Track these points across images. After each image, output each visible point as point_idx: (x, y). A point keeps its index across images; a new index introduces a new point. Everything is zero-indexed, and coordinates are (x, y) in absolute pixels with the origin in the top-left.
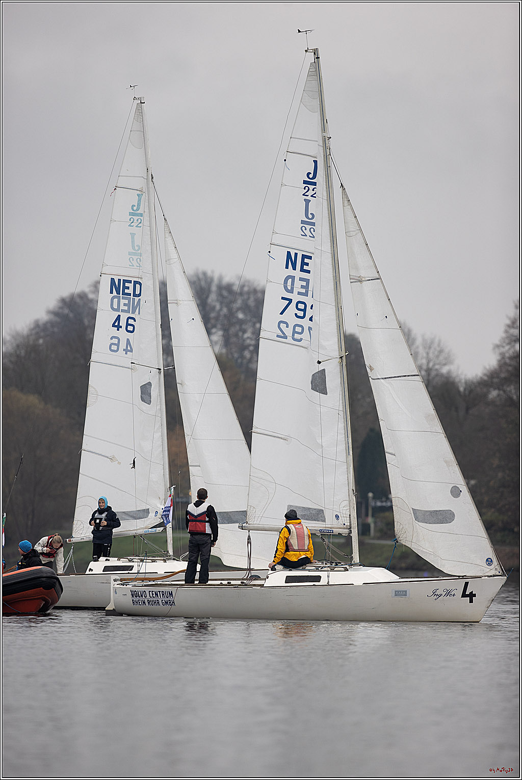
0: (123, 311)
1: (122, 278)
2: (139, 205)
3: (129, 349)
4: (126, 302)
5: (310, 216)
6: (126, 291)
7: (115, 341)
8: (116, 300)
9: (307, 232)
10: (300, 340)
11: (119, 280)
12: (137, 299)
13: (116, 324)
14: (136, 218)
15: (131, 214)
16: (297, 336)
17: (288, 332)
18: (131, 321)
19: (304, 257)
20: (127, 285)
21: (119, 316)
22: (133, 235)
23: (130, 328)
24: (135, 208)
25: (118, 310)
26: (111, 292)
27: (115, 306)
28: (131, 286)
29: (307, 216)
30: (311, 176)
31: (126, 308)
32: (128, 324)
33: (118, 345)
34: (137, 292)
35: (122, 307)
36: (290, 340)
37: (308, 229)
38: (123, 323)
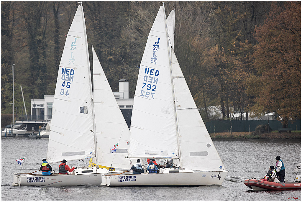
0: (66, 80)
1: (66, 68)
2: (75, 42)
3: (67, 94)
4: (67, 77)
5: (155, 56)
6: (68, 73)
7: (63, 91)
8: (63, 76)
9: (153, 62)
10: (148, 97)
11: (65, 69)
12: (71, 76)
13: (63, 85)
14: (73, 47)
16: (147, 96)
17: (144, 94)
18: (68, 84)
19: (151, 70)
20: (68, 71)
21: (64, 82)
22: (72, 53)
25: (64, 80)
26: (62, 73)
27: (63, 78)
28: (70, 71)
29: (154, 56)
30: (156, 43)
31: (67, 79)
32: (67, 85)
33: (63, 92)
34: (72, 73)
35: (66, 79)
36: (145, 97)
37: (154, 61)
38: (66, 84)
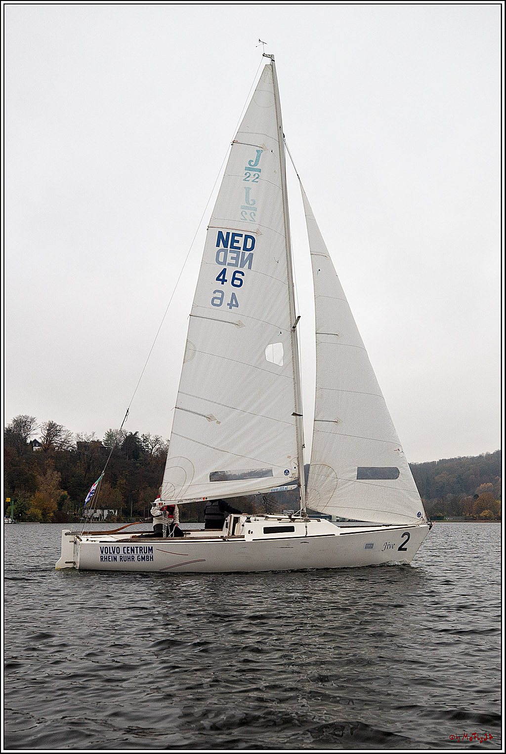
0: (229, 264)
1: (231, 232)
2: (257, 161)
3: (234, 303)
4: (235, 255)
6: (235, 244)
7: (219, 295)
8: (222, 254)
11: (228, 234)
12: (247, 253)
13: (221, 278)
14: (252, 173)
15: (246, 169)
18: (238, 275)
20: (236, 238)
21: (225, 269)
22: (248, 190)
23: (237, 282)
24: (252, 164)
25: (224, 263)
26: (218, 245)
27: (221, 259)
28: (242, 240)
31: (234, 262)
32: (234, 278)
33: (221, 299)
34: (249, 246)
35: (229, 260)
38: (229, 276)
